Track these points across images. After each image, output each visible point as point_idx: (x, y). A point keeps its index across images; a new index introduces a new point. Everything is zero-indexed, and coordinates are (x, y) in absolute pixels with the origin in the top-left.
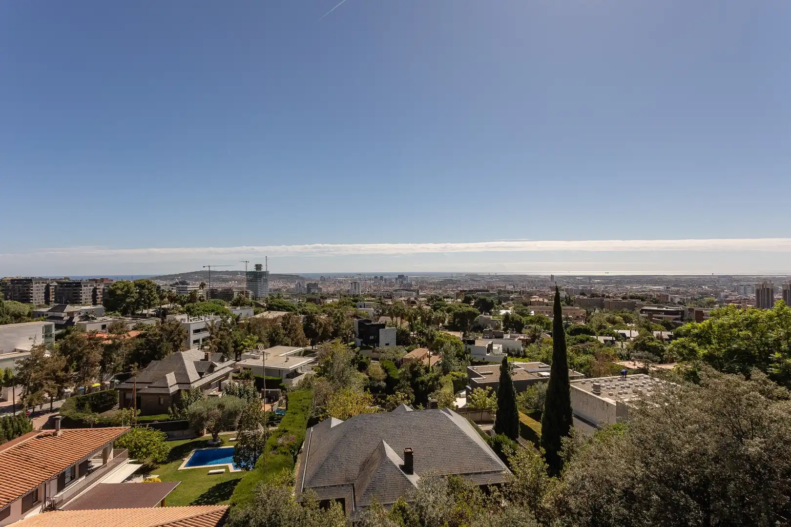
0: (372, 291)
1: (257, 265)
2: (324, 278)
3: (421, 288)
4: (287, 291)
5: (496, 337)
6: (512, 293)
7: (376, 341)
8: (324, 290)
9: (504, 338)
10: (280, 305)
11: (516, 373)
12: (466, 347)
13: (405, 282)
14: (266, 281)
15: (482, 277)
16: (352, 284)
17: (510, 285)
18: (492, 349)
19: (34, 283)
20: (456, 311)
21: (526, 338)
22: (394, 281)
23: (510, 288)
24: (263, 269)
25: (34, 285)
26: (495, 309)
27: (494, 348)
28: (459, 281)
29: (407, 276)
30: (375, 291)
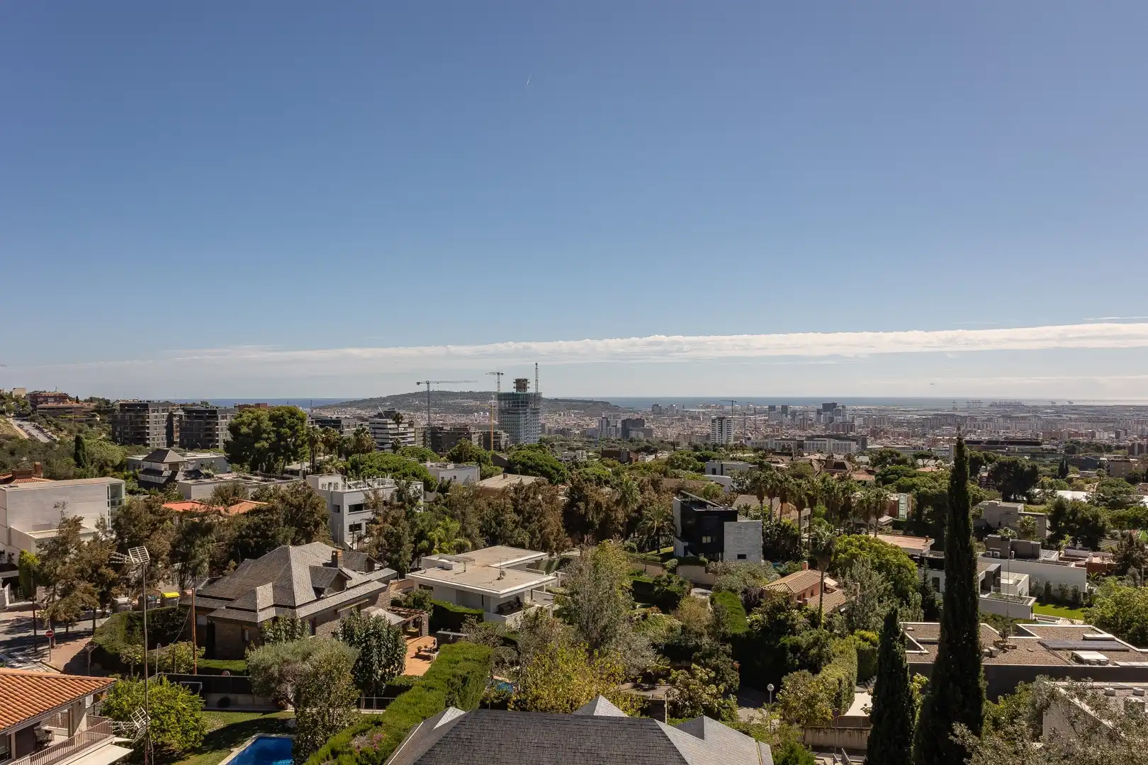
0: (760, 437)
1: (518, 381)
2: (658, 409)
3: (875, 434)
4: (583, 433)
5: (1018, 556)
6: (1109, 449)
7: (716, 549)
8: (658, 434)
9: (1041, 559)
10: (530, 463)
11: (1014, 647)
12: (925, 576)
13: (839, 419)
14: (536, 412)
15: (1035, 410)
16: (713, 421)
17: (1105, 430)
18: (998, 584)
19: (150, 412)
20: (923, 489)
21: (1106, 562)
22: (813, 415)
23: (1104, 437)
24: (531, 390)
25: (151, 415)
26: (1043, 487)
27: (1003, 581)
28: (973, 419)
29: (844, 407)
30: (766, 437)
